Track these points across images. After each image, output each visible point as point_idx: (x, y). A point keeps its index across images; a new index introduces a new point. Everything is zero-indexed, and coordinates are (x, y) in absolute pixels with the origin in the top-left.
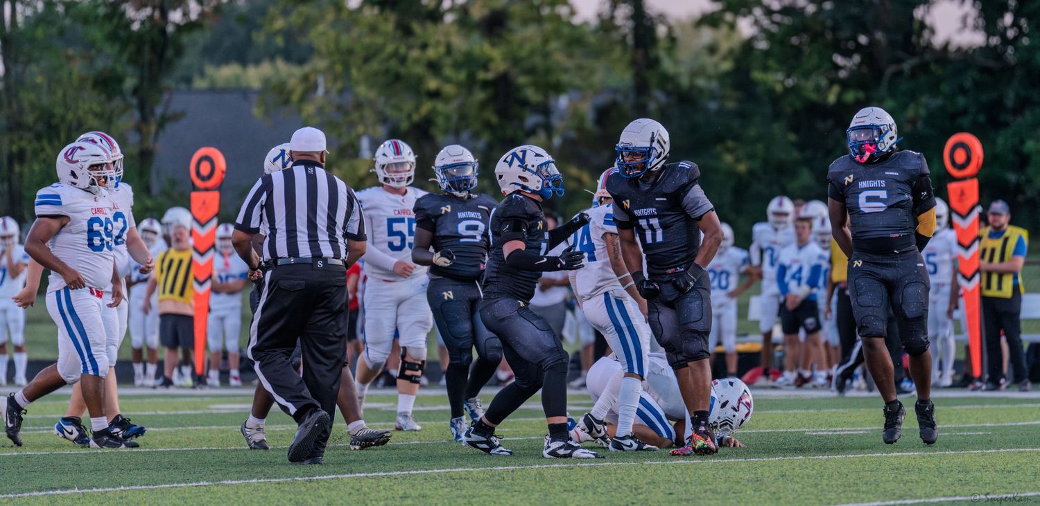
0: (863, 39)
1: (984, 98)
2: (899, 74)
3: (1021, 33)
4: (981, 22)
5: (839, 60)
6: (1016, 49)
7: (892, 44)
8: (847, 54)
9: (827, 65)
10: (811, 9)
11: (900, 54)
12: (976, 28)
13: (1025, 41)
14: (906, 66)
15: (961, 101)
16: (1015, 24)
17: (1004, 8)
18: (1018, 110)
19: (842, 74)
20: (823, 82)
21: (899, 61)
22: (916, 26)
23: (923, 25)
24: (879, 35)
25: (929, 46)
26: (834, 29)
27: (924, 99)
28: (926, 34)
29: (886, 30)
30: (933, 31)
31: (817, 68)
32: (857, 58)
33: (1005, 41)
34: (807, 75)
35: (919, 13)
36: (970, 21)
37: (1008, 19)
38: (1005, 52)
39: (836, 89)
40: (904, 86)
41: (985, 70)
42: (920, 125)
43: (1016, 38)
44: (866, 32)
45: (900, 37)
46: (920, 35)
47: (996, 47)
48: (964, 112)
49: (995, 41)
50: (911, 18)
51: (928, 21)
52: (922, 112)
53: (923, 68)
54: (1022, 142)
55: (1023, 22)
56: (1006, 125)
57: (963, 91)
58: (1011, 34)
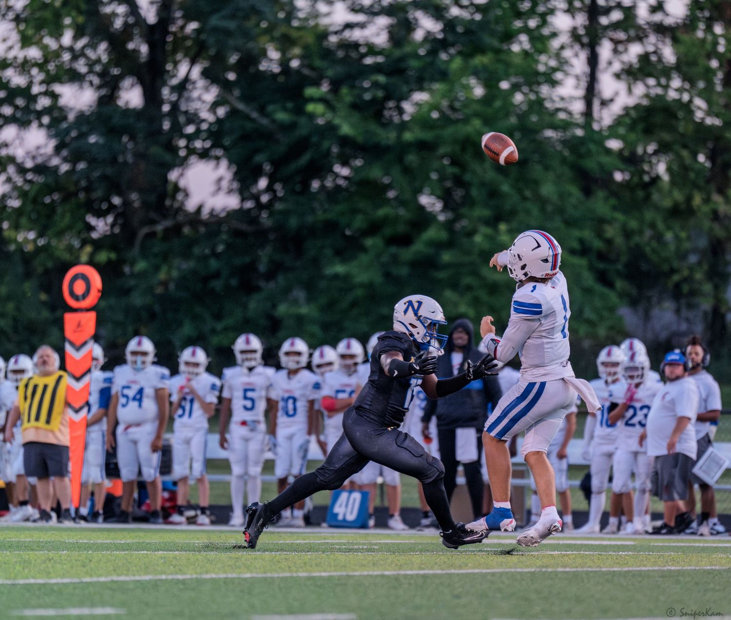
0: (116, 201)
1: (238, 261)
2: (153, 234)
3: (275, 199)
4: (235, 185)
5: (92, 220)
6: (271, 214)
7: (145, 204)
8: (100, 214)
9: (80, 225)
10: (65, 168)
11: (153, 215)
12: (230, 191)
13: (279, 206)
14: (159, 228)
15: (214, 264)
16: (269, 189)
17: (257, 173)
18: (270, 276)
19: (95, 235)
20: (76, 243)
21: (153, 222)
22: (170, 188)
23: (176, 188)
24: (134, 196)
25: (181, 209)
26: (88, 190)
27: (176, 262)
28: (180, 197)
29: (140, 191)
30: (187, 195)
31: (69, 228)
32: (110, 219)
33: (260, 206)
34: (60, 234)
35: (173, 175)
36: (225, 184)
37: (263, 183)
38: (259, 216)
39: (88, 249)
40: (158, 247)
41: (237, 233)
42: (172, 286)
43: (270, 203)
44: (120, 194)
45: (153, 198)
46: (174, 198)
47: (249, 210)
48: (217, 275)
49: (249, 205)
50: (166, 180)
51: (182, 183)
52: (175, 274)
53: (176, 230)
54: (274, 306)
55: (278, 187)
56: (258, 289)
57: (215, 255)
58: (265, 199)
